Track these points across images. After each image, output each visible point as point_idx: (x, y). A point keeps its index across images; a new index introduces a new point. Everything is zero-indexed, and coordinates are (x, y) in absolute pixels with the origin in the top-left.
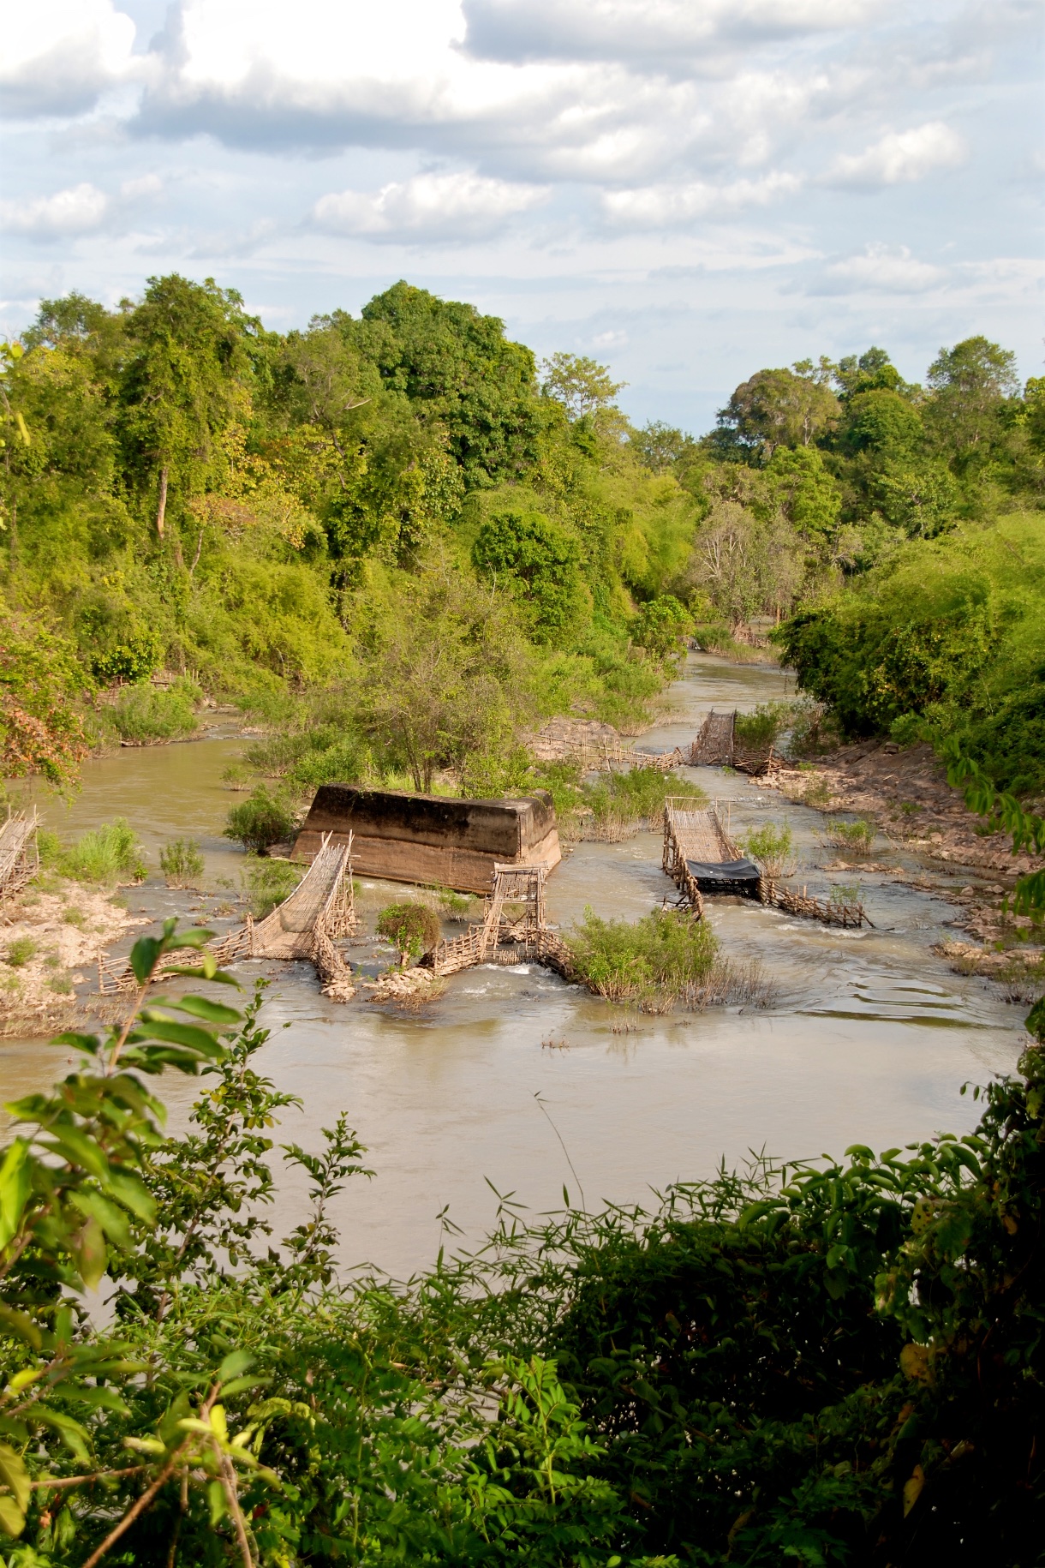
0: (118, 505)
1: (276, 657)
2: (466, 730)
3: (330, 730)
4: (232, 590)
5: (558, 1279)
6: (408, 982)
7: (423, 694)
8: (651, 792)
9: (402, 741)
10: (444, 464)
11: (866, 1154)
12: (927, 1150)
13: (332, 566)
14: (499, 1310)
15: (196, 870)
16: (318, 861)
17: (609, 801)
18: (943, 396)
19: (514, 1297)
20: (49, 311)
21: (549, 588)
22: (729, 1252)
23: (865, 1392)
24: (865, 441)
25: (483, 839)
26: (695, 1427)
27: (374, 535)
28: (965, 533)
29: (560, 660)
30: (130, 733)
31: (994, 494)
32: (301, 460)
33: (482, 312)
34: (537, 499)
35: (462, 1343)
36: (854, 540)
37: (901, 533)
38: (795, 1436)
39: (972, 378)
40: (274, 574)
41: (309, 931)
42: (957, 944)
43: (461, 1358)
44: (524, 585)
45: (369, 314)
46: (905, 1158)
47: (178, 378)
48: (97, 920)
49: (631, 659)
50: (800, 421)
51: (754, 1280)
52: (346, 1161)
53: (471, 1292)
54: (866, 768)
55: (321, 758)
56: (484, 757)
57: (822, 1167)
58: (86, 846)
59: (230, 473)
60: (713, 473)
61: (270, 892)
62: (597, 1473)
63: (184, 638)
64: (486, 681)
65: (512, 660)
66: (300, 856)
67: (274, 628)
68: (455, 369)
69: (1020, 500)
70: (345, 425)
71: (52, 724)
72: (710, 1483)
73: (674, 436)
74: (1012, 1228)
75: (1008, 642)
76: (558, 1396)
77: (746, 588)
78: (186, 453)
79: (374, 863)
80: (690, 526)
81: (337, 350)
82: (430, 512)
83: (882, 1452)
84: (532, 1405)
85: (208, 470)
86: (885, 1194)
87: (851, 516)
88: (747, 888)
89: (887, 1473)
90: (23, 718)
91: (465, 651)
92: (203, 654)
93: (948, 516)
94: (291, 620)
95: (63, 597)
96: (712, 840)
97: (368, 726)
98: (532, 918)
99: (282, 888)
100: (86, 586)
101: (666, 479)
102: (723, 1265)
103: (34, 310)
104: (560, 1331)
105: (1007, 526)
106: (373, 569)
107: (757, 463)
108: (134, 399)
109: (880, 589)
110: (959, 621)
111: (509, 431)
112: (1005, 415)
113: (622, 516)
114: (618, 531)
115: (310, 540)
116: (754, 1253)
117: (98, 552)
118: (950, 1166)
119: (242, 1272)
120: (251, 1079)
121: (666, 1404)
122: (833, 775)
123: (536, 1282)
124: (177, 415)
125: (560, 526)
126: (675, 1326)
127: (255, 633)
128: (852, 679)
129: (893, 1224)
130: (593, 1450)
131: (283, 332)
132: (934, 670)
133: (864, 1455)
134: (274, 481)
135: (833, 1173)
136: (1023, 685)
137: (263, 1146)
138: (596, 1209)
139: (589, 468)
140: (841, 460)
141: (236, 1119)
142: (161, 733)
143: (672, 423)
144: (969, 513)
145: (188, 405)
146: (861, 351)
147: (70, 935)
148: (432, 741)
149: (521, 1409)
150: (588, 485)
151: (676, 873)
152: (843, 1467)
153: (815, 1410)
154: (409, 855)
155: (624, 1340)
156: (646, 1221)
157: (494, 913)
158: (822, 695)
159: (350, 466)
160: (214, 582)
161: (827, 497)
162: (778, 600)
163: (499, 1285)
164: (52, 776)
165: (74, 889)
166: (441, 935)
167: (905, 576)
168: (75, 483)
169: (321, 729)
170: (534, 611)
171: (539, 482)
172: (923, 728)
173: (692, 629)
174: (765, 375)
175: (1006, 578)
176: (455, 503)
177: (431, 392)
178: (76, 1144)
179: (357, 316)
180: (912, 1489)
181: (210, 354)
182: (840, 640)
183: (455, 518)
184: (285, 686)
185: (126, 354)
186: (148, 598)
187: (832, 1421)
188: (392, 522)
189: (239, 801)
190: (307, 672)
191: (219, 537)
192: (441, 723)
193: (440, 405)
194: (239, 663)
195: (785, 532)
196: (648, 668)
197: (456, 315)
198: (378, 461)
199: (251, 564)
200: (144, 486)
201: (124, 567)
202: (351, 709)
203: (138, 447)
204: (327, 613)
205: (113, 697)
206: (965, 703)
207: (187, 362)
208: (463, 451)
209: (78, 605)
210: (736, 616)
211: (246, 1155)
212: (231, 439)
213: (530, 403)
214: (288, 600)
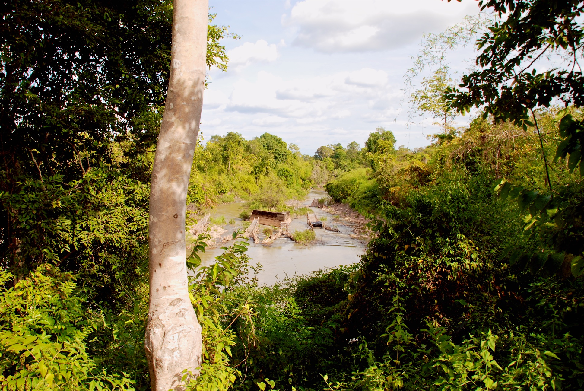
0: (222, 166)
1: (246, 190)
2: (276, 201)
3: (255, 201)
4: (240, 180)
5: (294, 286)
6: (267, 241)
7: (270, 196)
8: (305, 211)
9: (266, 203)
10: (273, 160)
11: (342, 266)
12: (351, 265)
13: (255, 176)
14: (284, 291)
15: (234, 223)
16: (253, 222)
17: (299, 212)
18: (349, 150)
19: (287, 289)
20: (212, 137)
21: (289, 179)
22: (320, 282)
23: (342, 302)
24: (338, 157)
25: (279, 218)
26: (315, 308)
27: (262, 171)
28: (353, 171)
29: (291, 190)
30: (224, 202)
31: (357, 165)
32: (251, 159)
33: (279, 137)
34: (287, 165)
35: (279, 296)
36: (336, 172)
37: (343, 171)
38: (331, 309)
39: (353, 148)
40: (247, 177)
41: (252, 233)
42: (352, 234)
43: (279, 298)
44: (285, 179)
45: (261, 137)
46: (348, 267)
47: (232, 147)
48: (219, 231)
49: (302, 190)
50: (327, 154)
51: (325, 286)
52: (260, 268)
53: (280, 288)
54: (338, 207)
55: (254, 206)
56: (279, 206)
57: (335, 268)
58: (217, 219)
59: (240, 161)
60: (314, 162)
61: (246, 227)
62: (301, 315)
63: (232, 187)
64: (279, 194)
65: (283, 190)
66: (250, 221)
67: (246, 185)
68: (274, 145)
69: (361, 166)
70: (257, 154)
71: (212, 200)
72: (317, 316)
73: (308, 156)
74: (365, 277)
75: (360, 188)
76: (295, 303)
77: (319, 180)
78: (233, 159)
79: (262, 222)
80: (311, 170)
81: (256, 143)
82: (271, 167)
83: (344, 311)
84: (291, 305)
85: (236, 161)
86: (345, 272)
87: (335, 168)
88: (320, 226)
89: (345, 314)
90: (208, 199)
91: (276, 189)
92: (235, 190)
93: (350, 168)
94: (249, 184)
95: (214, 181)
96: (315, 218)
97: (261, 201)
98: (287, 231)
99: (248, 226)
100: (217, 179)
101: (307, 162)
102: (320, 284)
103: (210, 137)
104: (294, 294)
105: (359, 170)
106: (262, 176)
107: (321, 160)
108: (225, 150)
109: (340, 180)
110: (352, 185)
111: (283, 155)
112: (358, 153)
113: (300, 168)
114: (300, 170)
115: (252, 172)
116: (324, 282)
117: (219, 174)
118: (354, 268)
119: (244, 285)
120: (245, 255)
121: (311, 305)
122: (333, 208)
123: (290, 286)
124: (232, 153)
125: (291, 170)
126: (312, 293)
127: (243, 186)
128: (336, 193)
129: (346, 277)
130: (300, 311)
131: (248, 140)
132: (349, 192)
133: (342, 311)
134: (246, 163)
135: (337, 269)
136: (362, 194)
137: (247, 266)
138: (300, 275)
139: (295, 161)
140: (334, 160)
141: (243, 261)
142: (229, 202)
143: (308, 154)
144: (353, 168)
145: (233, 151)
146: (337, 143)
147: (215, 233)
148: (271, 203)
149: (289, 306)
150: (295, 163)
151: (309, 224)
152: (339, 313)
153: (334, 305)
154: (267, 221)
155: (304, 295)
156: (308, 277)
157: (281, 230)
158: (331, 196)
159: (258, 160)
160: (237, 178)
161: (332, 165)
162: (325, 182)
163: (285, 287)
164: (212, 208)
165: (215, 226)
166: (273, 233)
167: (344, 178)
168: (216, 163)
169: (254, 201)
170: (287, 183)
171: (287, 163)
172: (347, 201)
173: (311, 186)
174: (322, 147)
175: (359, 178)
176: (274, 166)
177: (271, 149)
178: (226, 264)
179: (259, 138)
180: (349, 316)
181: (237, 143)
182: (334, 187)
183: (275, 168)
184: (248, 194)
185: (224, 144)
186: (227, 181)
187: (337, 307)
188: (264, 169)
189: (241, 213)
190: (251, 192)
191: (238, 171)
192: (272, 200)
193: (272, 151)
194: (241, 191)
195: (326, 171)
196: (305, 191)
197: (274, 137)
198: (263, 160)
199: (243, 176)
200: (226, 164)
201: (223, 176)
202: (258, 198)
203: (226, 158)
204: (254, 183)
205: (222, 196)
206: (353, 197)
207: (233, 145)
208: (276, 158)
209: (217, 182)
210: (318, 184)
211: (244, 267)
212: (240, 156)
213: (286, 151)
214: (248, 181)
